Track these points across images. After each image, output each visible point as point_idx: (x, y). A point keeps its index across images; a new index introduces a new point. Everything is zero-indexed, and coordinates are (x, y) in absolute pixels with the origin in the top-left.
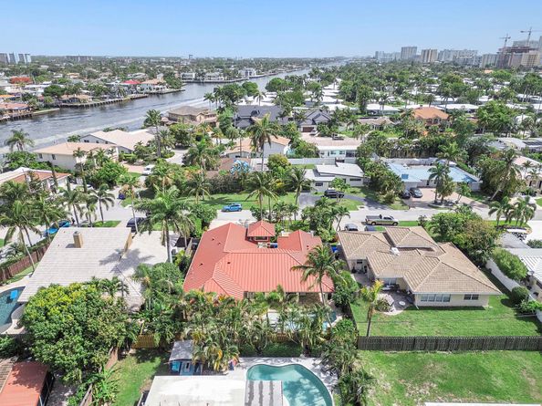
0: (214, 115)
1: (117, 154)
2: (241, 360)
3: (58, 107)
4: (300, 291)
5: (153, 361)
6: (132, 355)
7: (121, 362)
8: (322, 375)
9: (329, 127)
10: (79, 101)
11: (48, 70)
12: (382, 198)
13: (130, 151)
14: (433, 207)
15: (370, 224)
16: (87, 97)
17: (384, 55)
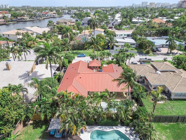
0: (74, 22)
1: (35, 35)
2: (87, 127)
3: (16, 21)
4: (115, 91)
5: (41, 128)
6: (31, 124)
7: (25, 128)
8: (131, 137)
9: (119, 27)
10: (24, 19)
11: (15, 10)
12: (144, 52)
13: (41, 34)
14: (167, 55)
15: (142, 62)
16: (27, 18)
17: (136, 5)
